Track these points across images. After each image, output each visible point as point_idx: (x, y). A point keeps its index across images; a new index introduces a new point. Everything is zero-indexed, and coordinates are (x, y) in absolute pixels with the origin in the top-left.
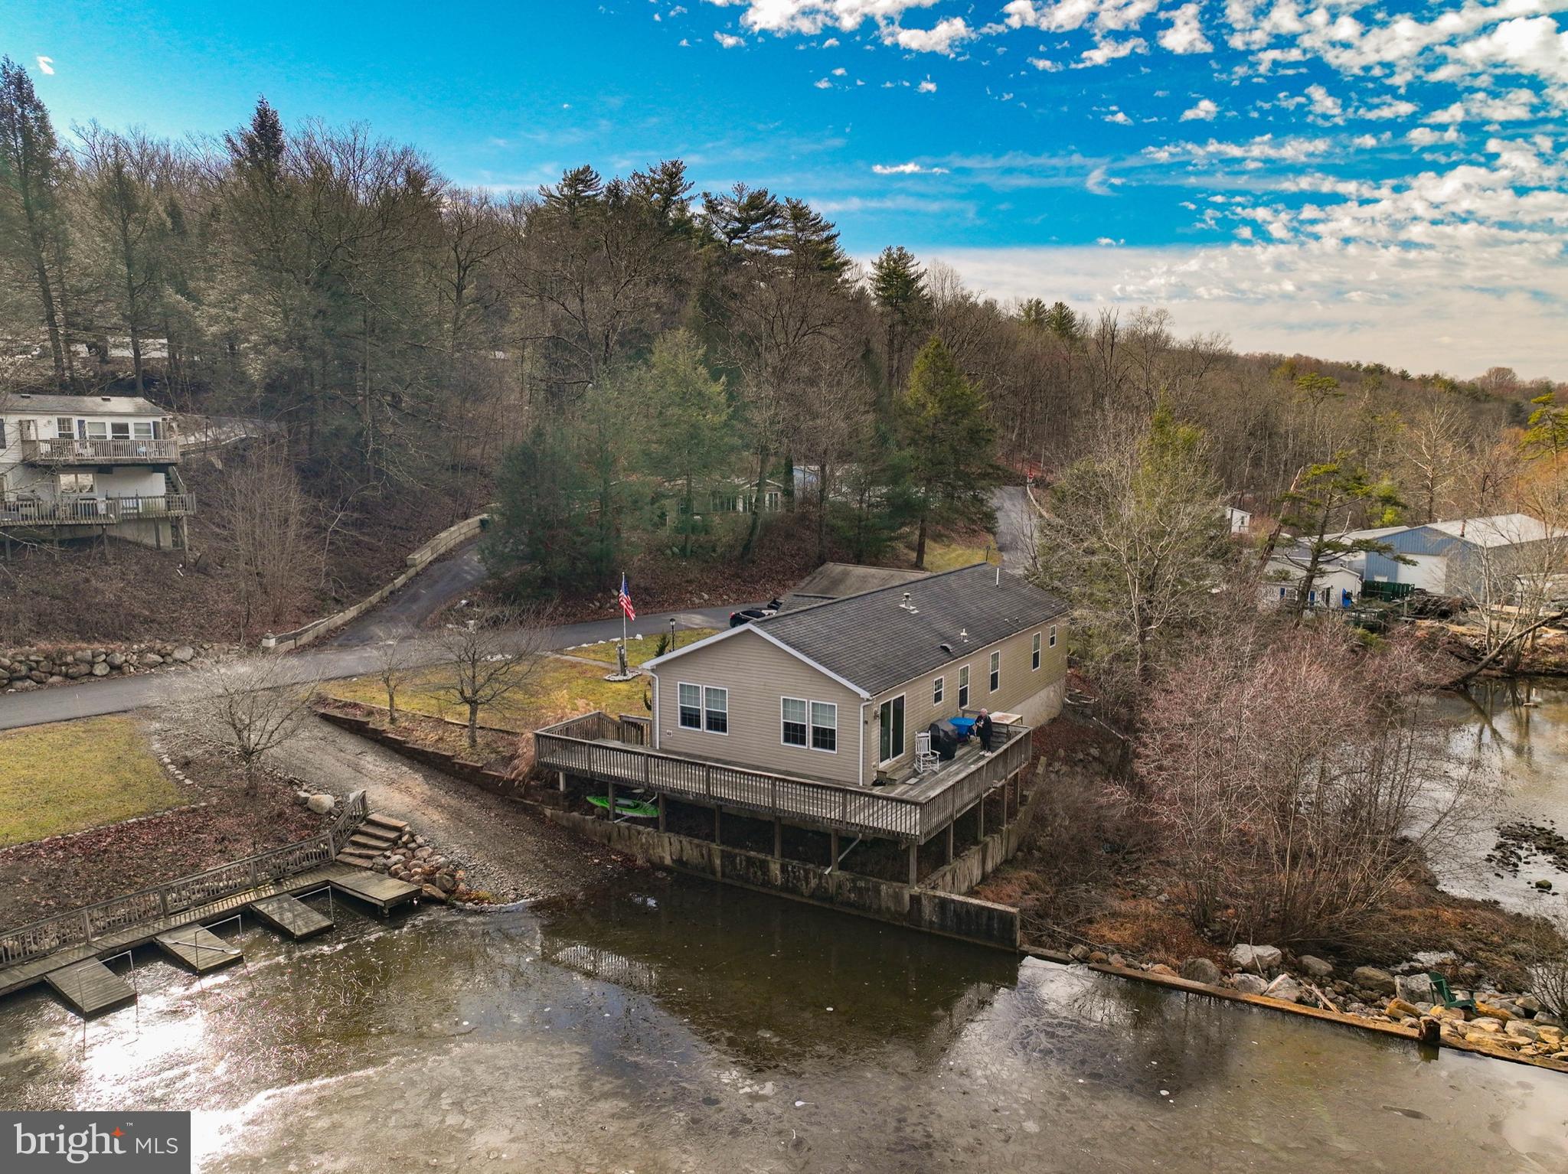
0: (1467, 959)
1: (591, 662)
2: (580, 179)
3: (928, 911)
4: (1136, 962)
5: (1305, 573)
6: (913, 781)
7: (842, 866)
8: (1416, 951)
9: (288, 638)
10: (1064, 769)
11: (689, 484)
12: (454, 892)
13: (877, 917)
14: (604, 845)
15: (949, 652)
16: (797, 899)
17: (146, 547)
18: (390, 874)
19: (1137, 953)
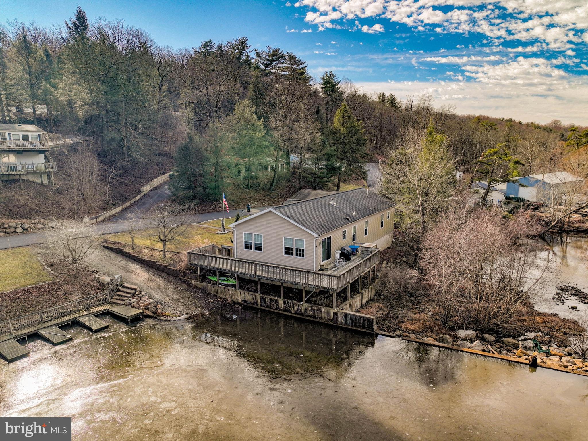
0: (545, 335)
1: (211, 227)
2: (207, 45)
3: (340, 319)
4: (420, 337)
5: (484, 191)
6: (334, 269)
7: (307, 301)
8: (526, 332)
9: (94, 218)
10: (393, 266)
11: (249, 160)
12: (156, 313)
13: (320, 321)
14: (215, 295)
15: (348, 220)
16: (290, 314)
17: (37, 183)
18: (131, 306)
19: (420, 333)
